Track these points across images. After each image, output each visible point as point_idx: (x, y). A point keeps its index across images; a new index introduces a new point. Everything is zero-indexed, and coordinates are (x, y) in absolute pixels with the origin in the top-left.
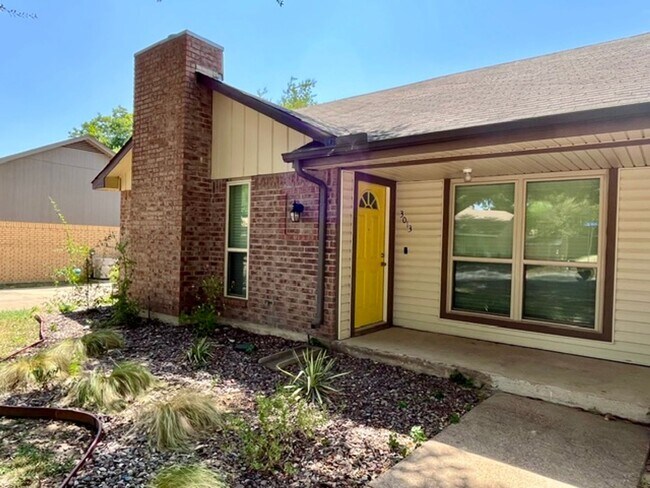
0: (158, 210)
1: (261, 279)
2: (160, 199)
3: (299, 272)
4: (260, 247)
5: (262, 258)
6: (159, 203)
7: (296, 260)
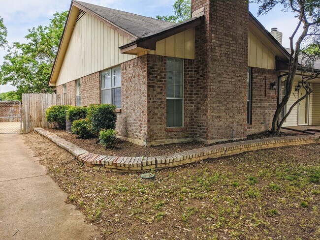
0: (232, 78)
1: (257, 114)
2: (233, 72)
3: (271, 109)
4: (257, 100)
5: (258, 104)
6: (233, 74)
7: (270, 105)
